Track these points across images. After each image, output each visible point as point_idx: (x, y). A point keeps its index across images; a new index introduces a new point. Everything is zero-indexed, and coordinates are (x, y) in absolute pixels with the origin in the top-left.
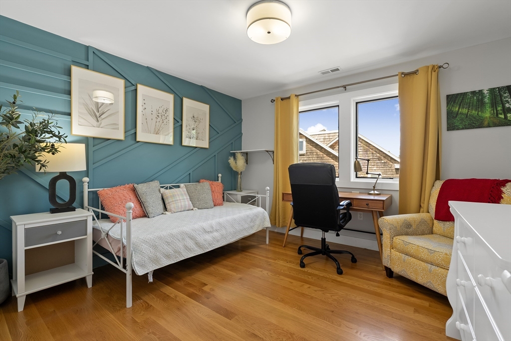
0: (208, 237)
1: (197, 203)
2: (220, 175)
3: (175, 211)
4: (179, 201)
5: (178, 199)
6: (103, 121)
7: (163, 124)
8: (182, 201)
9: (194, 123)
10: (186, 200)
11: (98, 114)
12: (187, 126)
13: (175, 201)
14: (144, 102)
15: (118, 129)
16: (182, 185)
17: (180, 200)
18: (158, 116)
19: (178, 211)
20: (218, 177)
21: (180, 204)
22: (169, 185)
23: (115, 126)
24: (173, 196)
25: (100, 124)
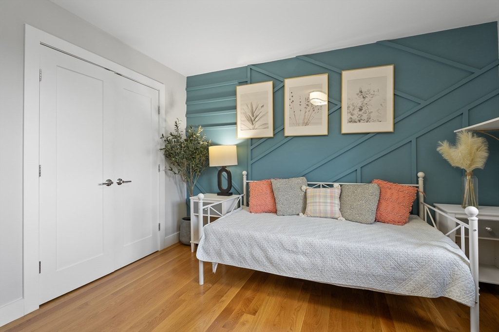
0: (287, 257)
1: (347, 212)
2: (421, 174)
3: (312, 215)
4: (317, 204)
5: (317, 201)
6: (257, 123)
7: (314, 112)
8: (321, 204)
9: (362, 99)
10: (329, 204)
11: (253, 119)
12: (348, 107)
13: (313, 202)
14: (292, 95)
15: (267, 128)
16: (336, 185)
17: (320, 202)
18: (307, 105)
19: (315, 215)
20: (418, 177)
21: (318, 208)
22: (321, 183)
23: (265, 125)
24: (314, 196)
25: (255, 126)
